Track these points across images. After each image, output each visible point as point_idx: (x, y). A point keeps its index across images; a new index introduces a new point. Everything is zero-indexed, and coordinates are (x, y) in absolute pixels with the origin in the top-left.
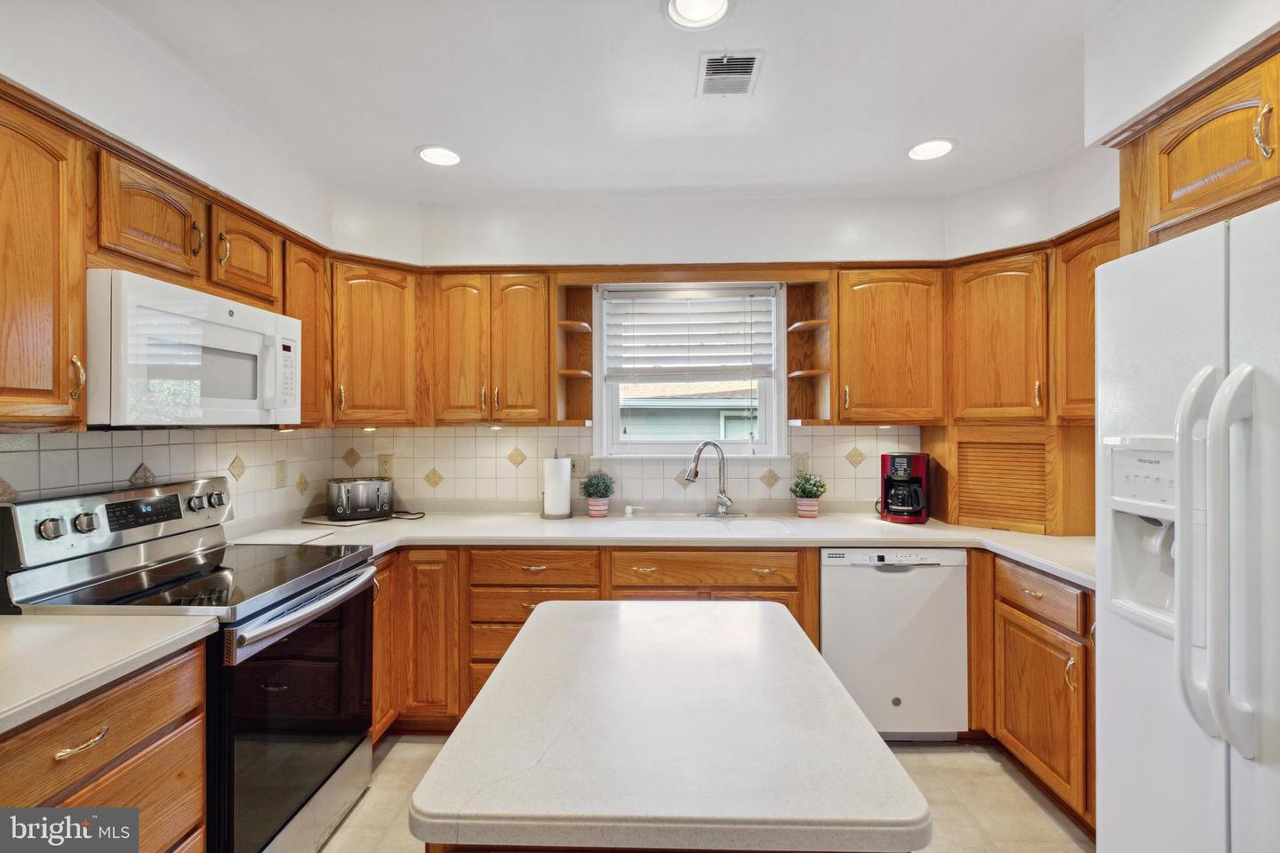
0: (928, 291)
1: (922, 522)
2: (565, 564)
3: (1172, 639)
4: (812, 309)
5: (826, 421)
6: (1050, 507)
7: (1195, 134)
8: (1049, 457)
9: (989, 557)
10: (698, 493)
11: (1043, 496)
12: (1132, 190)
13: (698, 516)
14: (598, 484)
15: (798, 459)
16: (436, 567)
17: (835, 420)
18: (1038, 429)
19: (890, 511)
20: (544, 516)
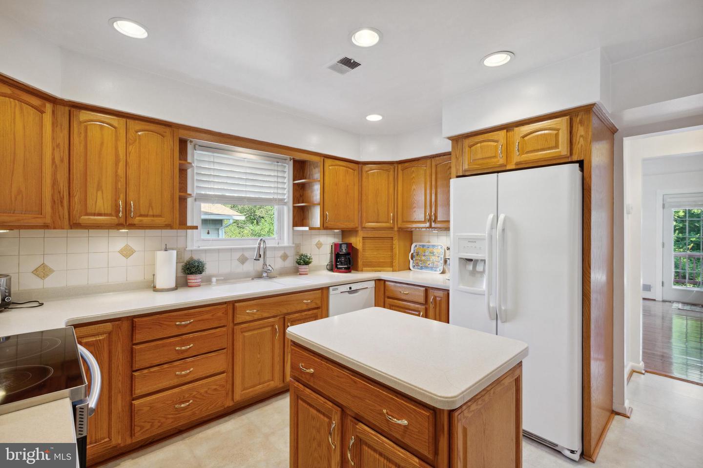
0: (354, 173)
1: (350, 272)
2: (206, 316)
3: (484, 295)
4: (303, 172)
5: (318, 228)
6: (394, 261)
7: (479, 145)
8: (394, 242)
9: (382, 282)
10: (251, 267)
11: (392, 257)
12: (456, 155)
13: (253, 279)
14: (198, 266)
15: (298, 246)
16: (101, 338)
17: (322, 227)
18: (391, 232)
19: (338, 268)
20: (155, 289)
